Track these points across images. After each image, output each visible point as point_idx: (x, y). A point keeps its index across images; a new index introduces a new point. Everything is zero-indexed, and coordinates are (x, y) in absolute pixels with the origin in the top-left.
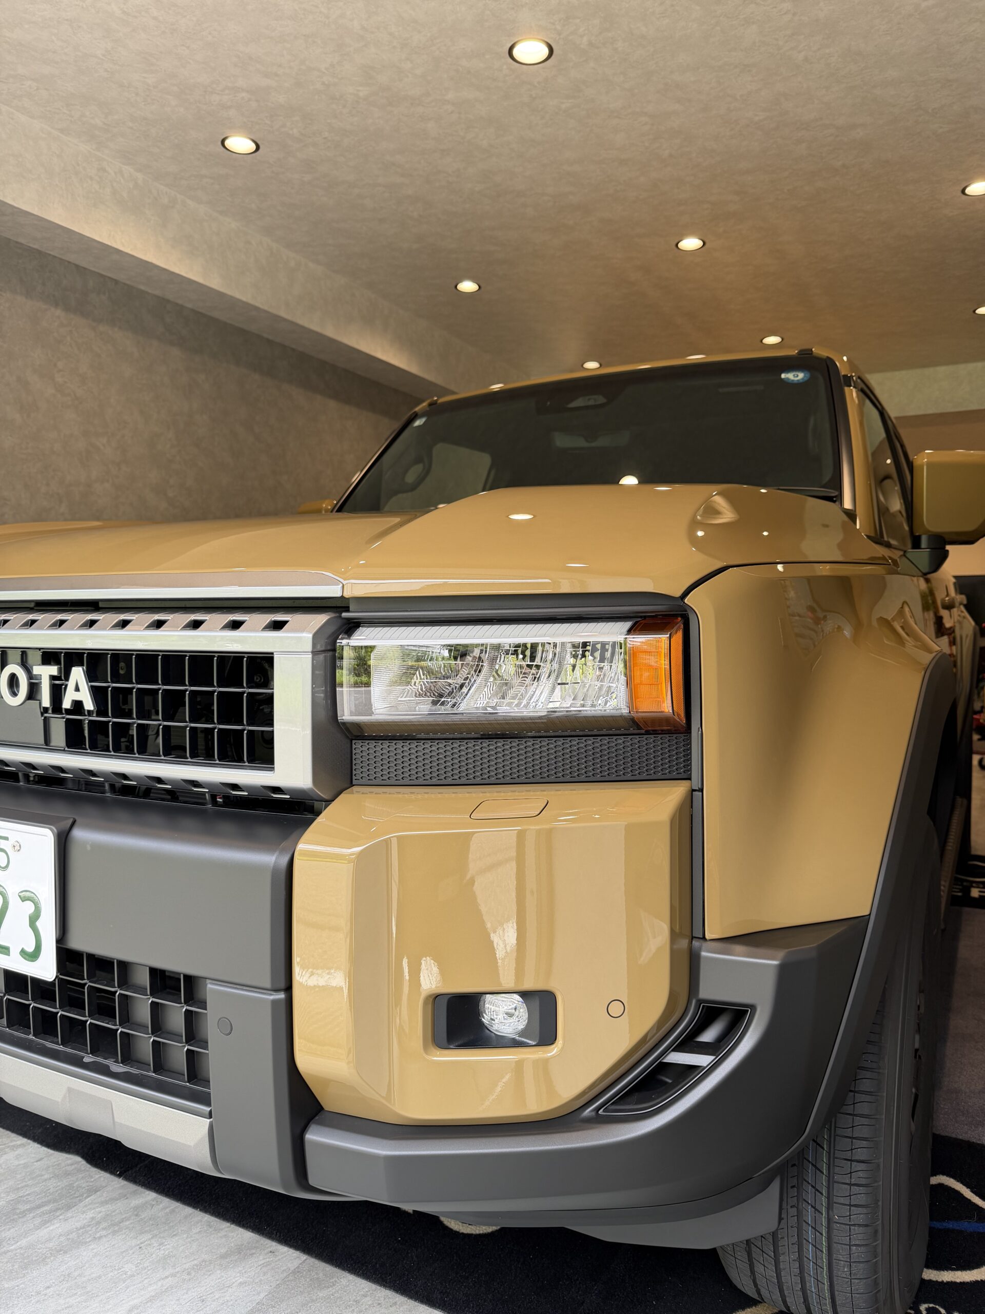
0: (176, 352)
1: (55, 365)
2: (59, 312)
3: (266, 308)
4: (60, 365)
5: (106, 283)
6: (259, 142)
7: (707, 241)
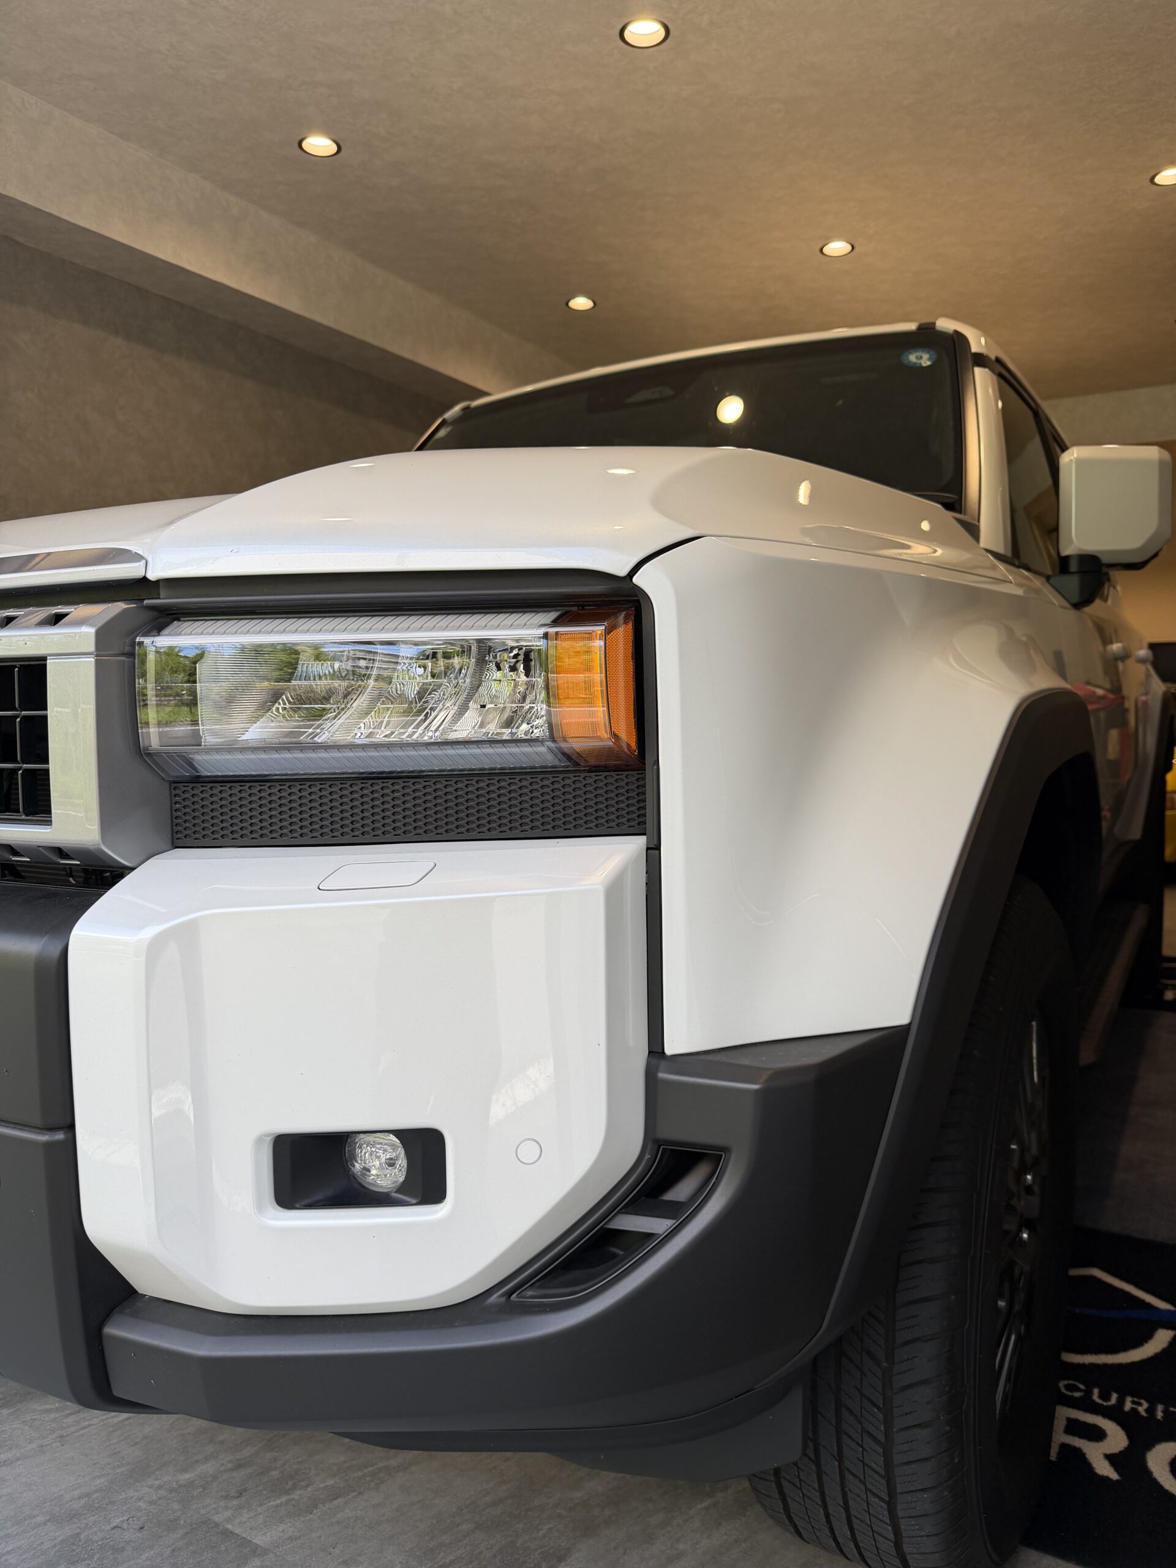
0: (249, 385)
1: (117, 401)
2: (119, 342)
4: (122, 401)
6: (341, 143)
7: (856, 245)
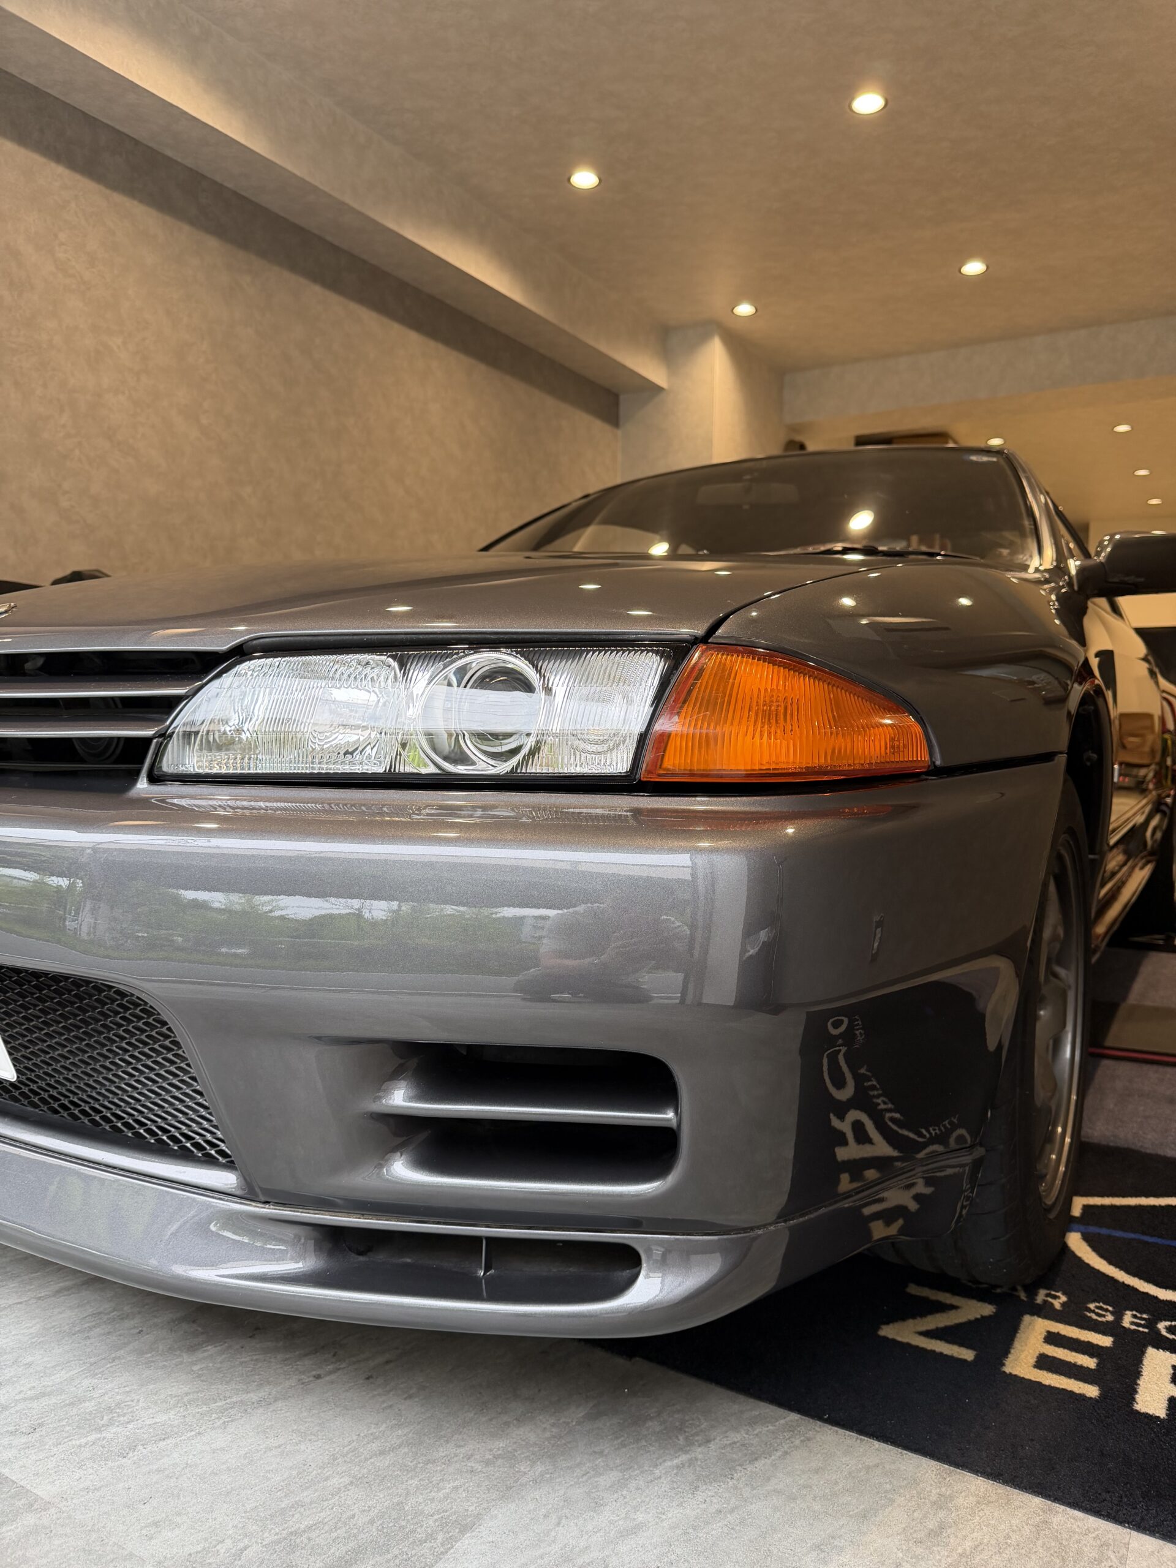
0: (212, 242)
1: (56, 236)
2: (60, 169)
3: (326, 189)
4: (62, 236)
5: (121, 140)
7: (891, 98)
